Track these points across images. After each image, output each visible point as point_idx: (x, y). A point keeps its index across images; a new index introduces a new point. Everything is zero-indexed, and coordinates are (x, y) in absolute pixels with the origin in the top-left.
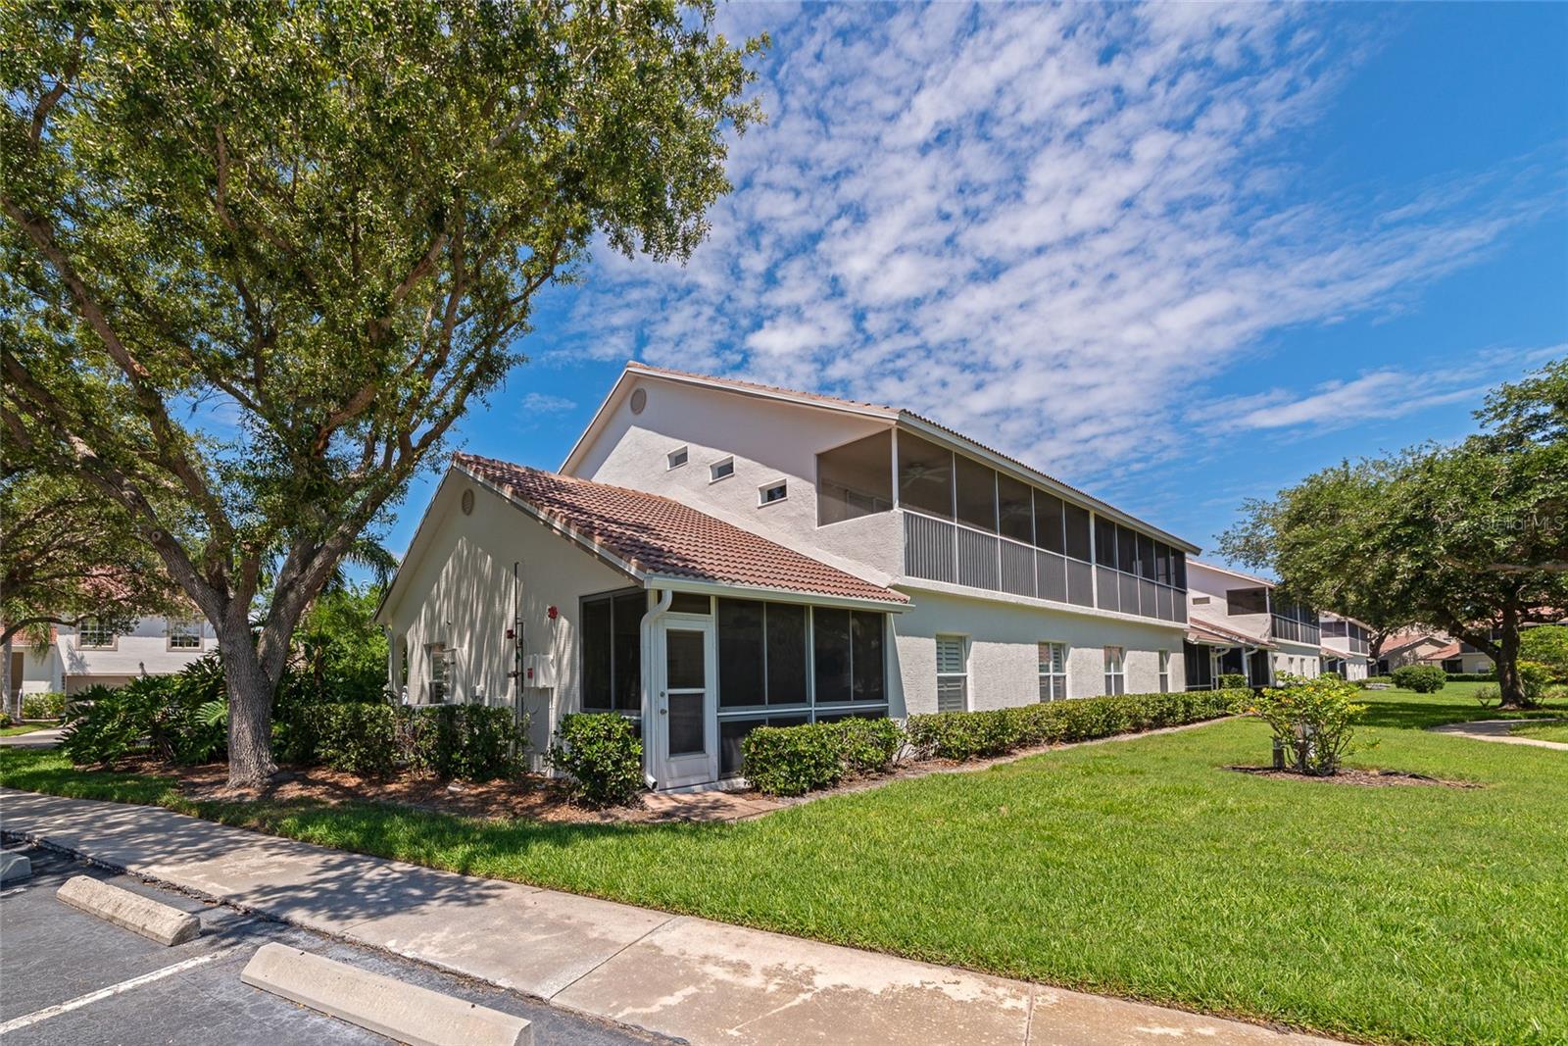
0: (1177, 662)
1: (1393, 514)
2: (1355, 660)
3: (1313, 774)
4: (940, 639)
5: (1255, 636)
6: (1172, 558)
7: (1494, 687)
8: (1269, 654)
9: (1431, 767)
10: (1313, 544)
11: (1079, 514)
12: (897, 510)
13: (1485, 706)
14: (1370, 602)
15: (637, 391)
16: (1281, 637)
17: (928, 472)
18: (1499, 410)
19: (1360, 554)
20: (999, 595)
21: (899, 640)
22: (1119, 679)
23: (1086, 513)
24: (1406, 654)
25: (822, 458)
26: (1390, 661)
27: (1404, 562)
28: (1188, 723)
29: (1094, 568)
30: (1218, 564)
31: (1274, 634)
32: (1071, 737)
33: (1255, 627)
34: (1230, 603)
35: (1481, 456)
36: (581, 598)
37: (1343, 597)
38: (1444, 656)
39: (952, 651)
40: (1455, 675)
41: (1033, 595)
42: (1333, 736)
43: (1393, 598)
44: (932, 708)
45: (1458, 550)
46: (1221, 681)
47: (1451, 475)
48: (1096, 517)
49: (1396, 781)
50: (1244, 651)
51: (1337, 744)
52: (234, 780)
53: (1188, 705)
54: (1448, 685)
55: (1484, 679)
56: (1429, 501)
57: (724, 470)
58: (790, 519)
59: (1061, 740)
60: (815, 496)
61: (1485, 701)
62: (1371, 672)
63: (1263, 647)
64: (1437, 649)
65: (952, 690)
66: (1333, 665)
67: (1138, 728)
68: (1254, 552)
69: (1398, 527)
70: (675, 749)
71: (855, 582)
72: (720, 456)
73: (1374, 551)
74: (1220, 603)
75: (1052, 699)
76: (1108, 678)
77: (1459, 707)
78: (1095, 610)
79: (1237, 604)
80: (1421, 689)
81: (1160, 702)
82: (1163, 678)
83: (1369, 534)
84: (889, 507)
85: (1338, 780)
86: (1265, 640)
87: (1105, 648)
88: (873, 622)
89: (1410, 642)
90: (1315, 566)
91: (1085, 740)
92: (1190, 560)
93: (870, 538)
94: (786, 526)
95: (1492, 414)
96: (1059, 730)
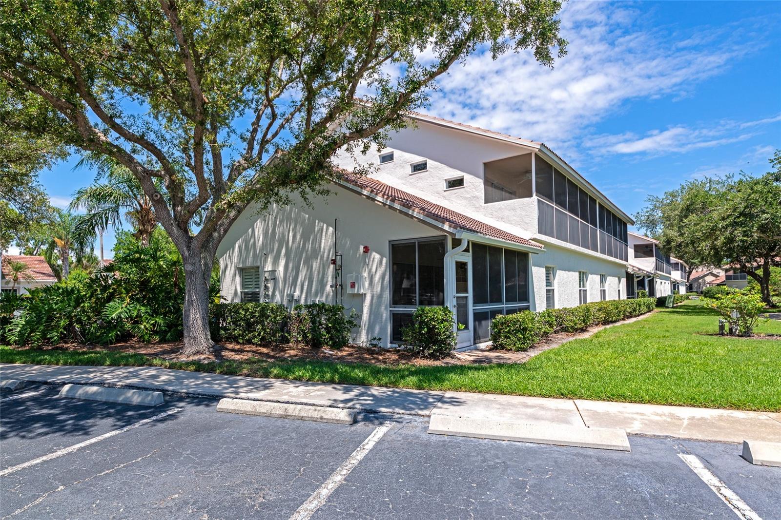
0: (624, 283)
1: (735, 210)
2: (682, 284)
3: (742, 336)
5: (649, 270)
6: (623, 227)
8: (655, 279)
11: (593, 201)
12: (535, 198)
16: (658, 271)
20: (568, 245)
22: (605, 292)
23: (596, 200)
25: (487, 165)
29: (598, 232)
33: (649, 265)
34: (635, 251)
36: (390, 241)
38: (717, 282)
41: (579, 245)
44: (544, 306)
45: (763, 229)
46: (638, 294)
48: (600, 204)
49: (776, 338)
50: (645, 278)
52: (189, 350)
57: (420, 167)
58: (466, 198)
60: (482, 186)
62: (687, 290)
63: (653, 276)
64: (714, 278)
66: (675, 286)
68: (652, 225)
69: (736, 217)
72: (418, 159)
73: (726, 228)
74: (632, 252)
75: (583, 302)
78: (598, 254)
79: (638, 252)
81: (615, 305)
82: (619, 291)
85: (753, 338)
86: (653, 272)
87: (600, 275)
88: (523, 256)
89: (703, 274)
92: (629, 227)
93: (519, 212)
94: (464, 202)
95: (777, 162)
96: (601, 318)
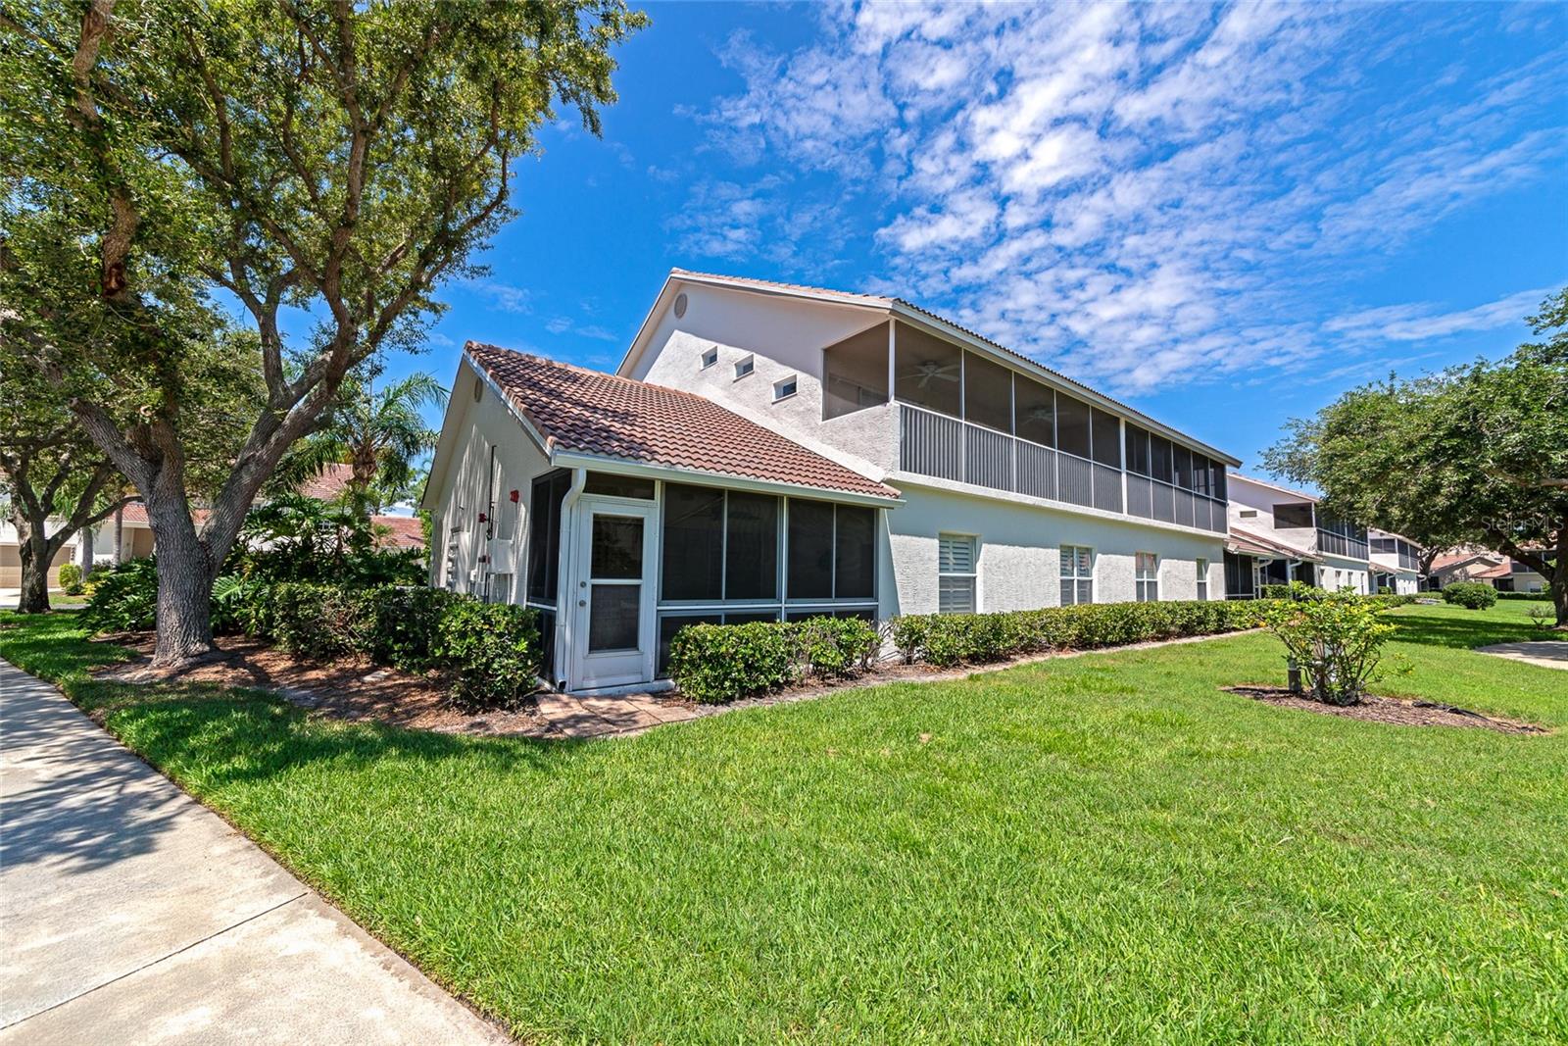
0: (1216, 572)
1: (1436, 426)
2: (1406, 577)
3: (1334, 703)
4: (944, 539)
5: (1304, 549)
6: (1211, 470)
7: (1548, 606)
8: (1316, 567)
9: (1479, 699)
10: (1352, 455)
11: (1108, 422)
12: (894, 404)
13: (1539, 626)
14: (1415, 516)
15: (680, 296)
16: (1327, 551)
17: (940, 370)
18: (1556, 317)
19: (1400, 467)
20: (1013, 496)
21: (893, 538)
22: (1153, 585)
23: (1117, 420)
24: (1457, 572)
25: (827, 351)
26: (1441, 579)
27: (1449, 475)
28: (1222, 632)
29: (1124, 476)
30: (1263, 479)
31: (1320, 548)
32: (1084, 643)
33: (1302, 541)
34: (1276, 517)
35: (1534, 366)
36: (534, 480)
37: (1385, 511)
38: (1496, 575)
39: (959, 551)
40: (1506, 593)
41: (1053, 497)
42: (1357, 658)
43: (1439, 514)
44: (932, 608)
45: (1509, 463)
46: (1264, 592)
47: (1500, 385)
48: (1128, 425)
49: (1434, 716)
50: (1288, 562)
51: (1361, 668)
53: (1222, 614)
54: (1499, 603)
55: (1536, 598)
56: (1476, 412)
57: (746, 368)
58: (798, 413)
59: (1071, 647)
60: (820, 391)
61: (1539, 620)
62: (1422, 587)
63: (1308, 560)
64: (1487, 568)
65: (957, 589)
66: (1382, 581)
67: (1164, 635)
68: (1299, 469)
69: (1441, 439)
70: (597, 644)
71: (854, 476)
72: (742, 354)
73: (1417, 462)
74: (1268, 518)
75: (1076, 603)
76: (1140, 584)
77: (1512, 626)
78: (1124, 516)
79: (1283, 519)
80: (1471, 605)
81: (1188, 610)
82: (1202, 587)
83: (1411, 446)
84: (885, 400)
85: (1361, 711)
86: (1311, 553)
87: (1137, 555)
88: (866, 516)
89: (1461, 560)
90: (1354, 478)
91: (1101, 648)
92: (1230, 471)
93: (868, 432)
94: (795, 420)
95: (1547, 321)
96: (1070, 636)
